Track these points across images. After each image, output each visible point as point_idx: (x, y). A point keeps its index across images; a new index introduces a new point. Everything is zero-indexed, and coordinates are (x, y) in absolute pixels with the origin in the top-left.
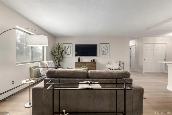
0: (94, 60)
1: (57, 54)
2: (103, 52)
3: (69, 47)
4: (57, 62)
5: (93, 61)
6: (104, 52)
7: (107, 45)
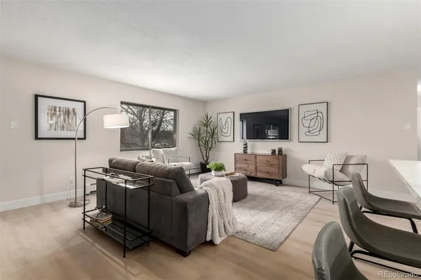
0: (280, 150)
1: (204, 135)
2: (307, 130)
3: (229, 120)
4: (204, 153)
5: (277, 152)
6: (311, 129)
7: (323, 108)
